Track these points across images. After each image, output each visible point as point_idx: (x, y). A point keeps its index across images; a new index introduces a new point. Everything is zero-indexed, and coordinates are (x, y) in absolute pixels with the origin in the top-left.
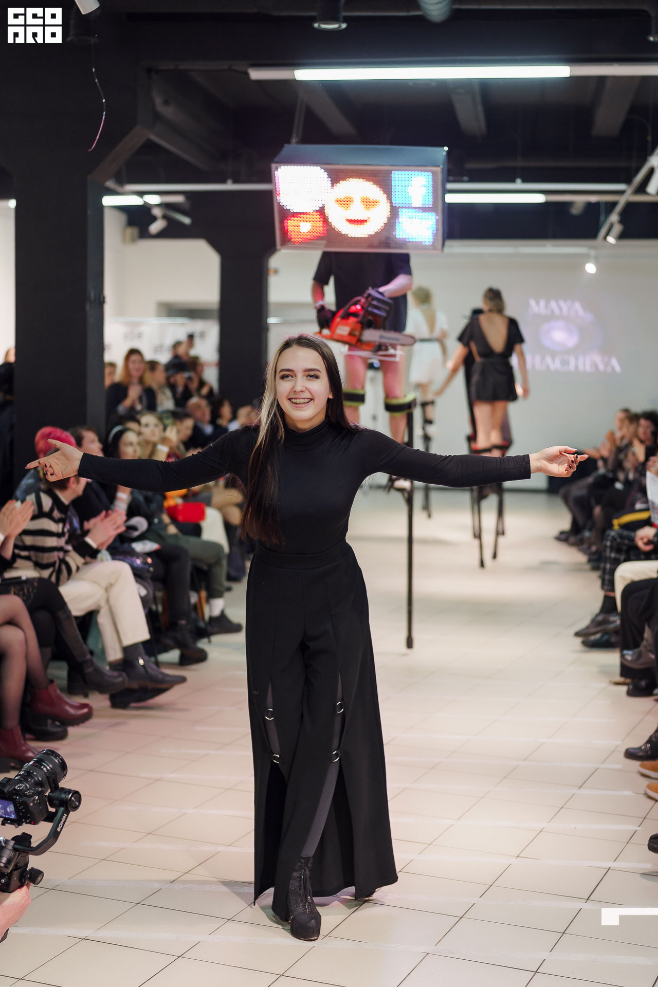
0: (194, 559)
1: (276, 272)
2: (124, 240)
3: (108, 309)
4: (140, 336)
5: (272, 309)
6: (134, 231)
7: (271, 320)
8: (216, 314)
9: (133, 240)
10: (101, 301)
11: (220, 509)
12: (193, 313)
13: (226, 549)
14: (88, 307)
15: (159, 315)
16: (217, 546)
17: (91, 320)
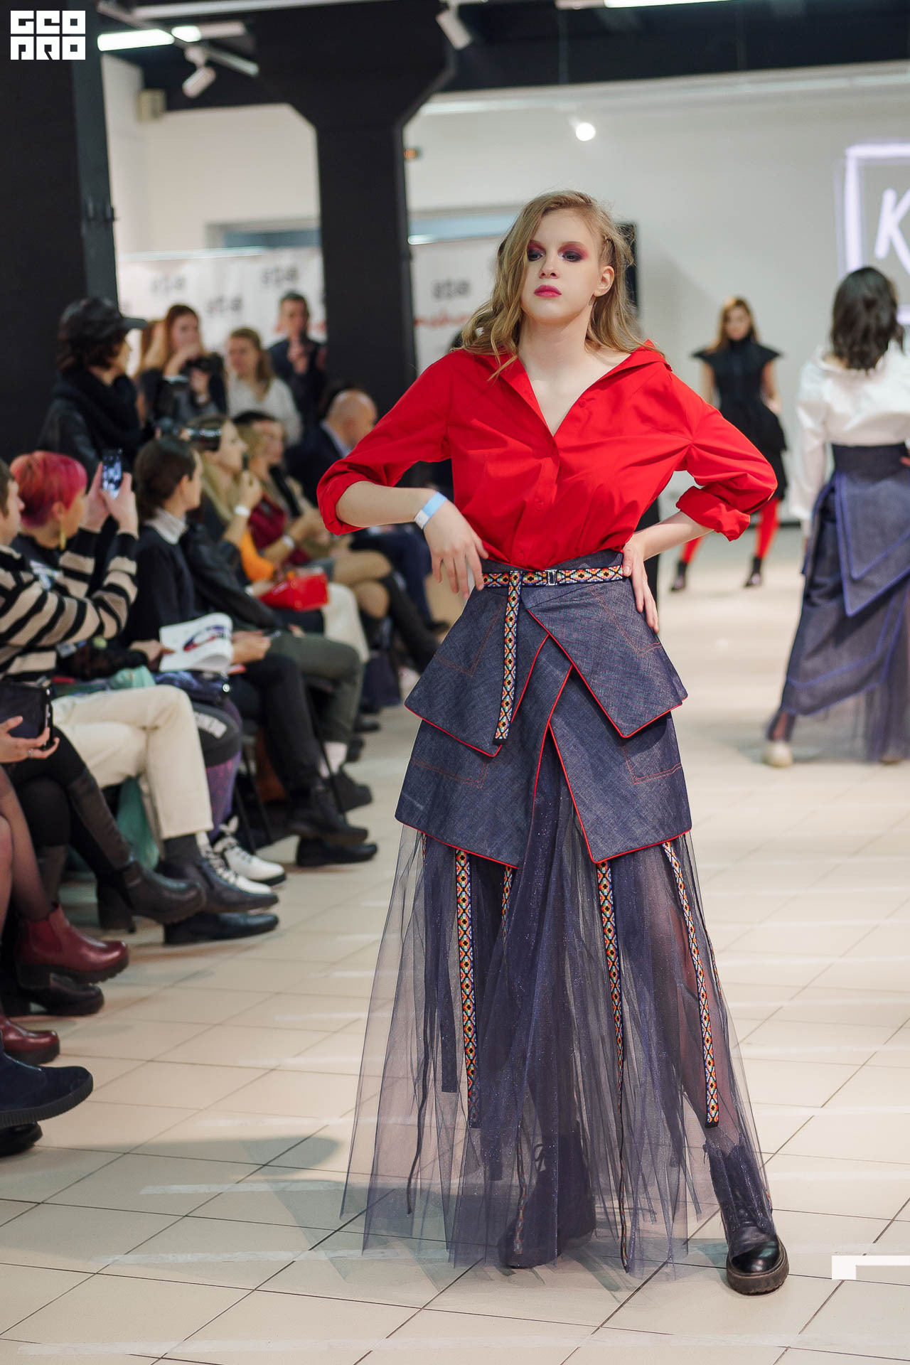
0: (307, 675)
1: (417, 153)
2: (139, 116)
3: (121, 231)
4: (180, 284)
5: (415, 223)
6: (158, 97)
7: (415, 240)
8: (316, 238)
9: (155, 115)
10: (106, 219)
11: (352, 584)
12: (271, 238)
13: (364, 654)
14: (84, 230)
15: (212, 245)
16: (346, 651)
17: (91, 253)
